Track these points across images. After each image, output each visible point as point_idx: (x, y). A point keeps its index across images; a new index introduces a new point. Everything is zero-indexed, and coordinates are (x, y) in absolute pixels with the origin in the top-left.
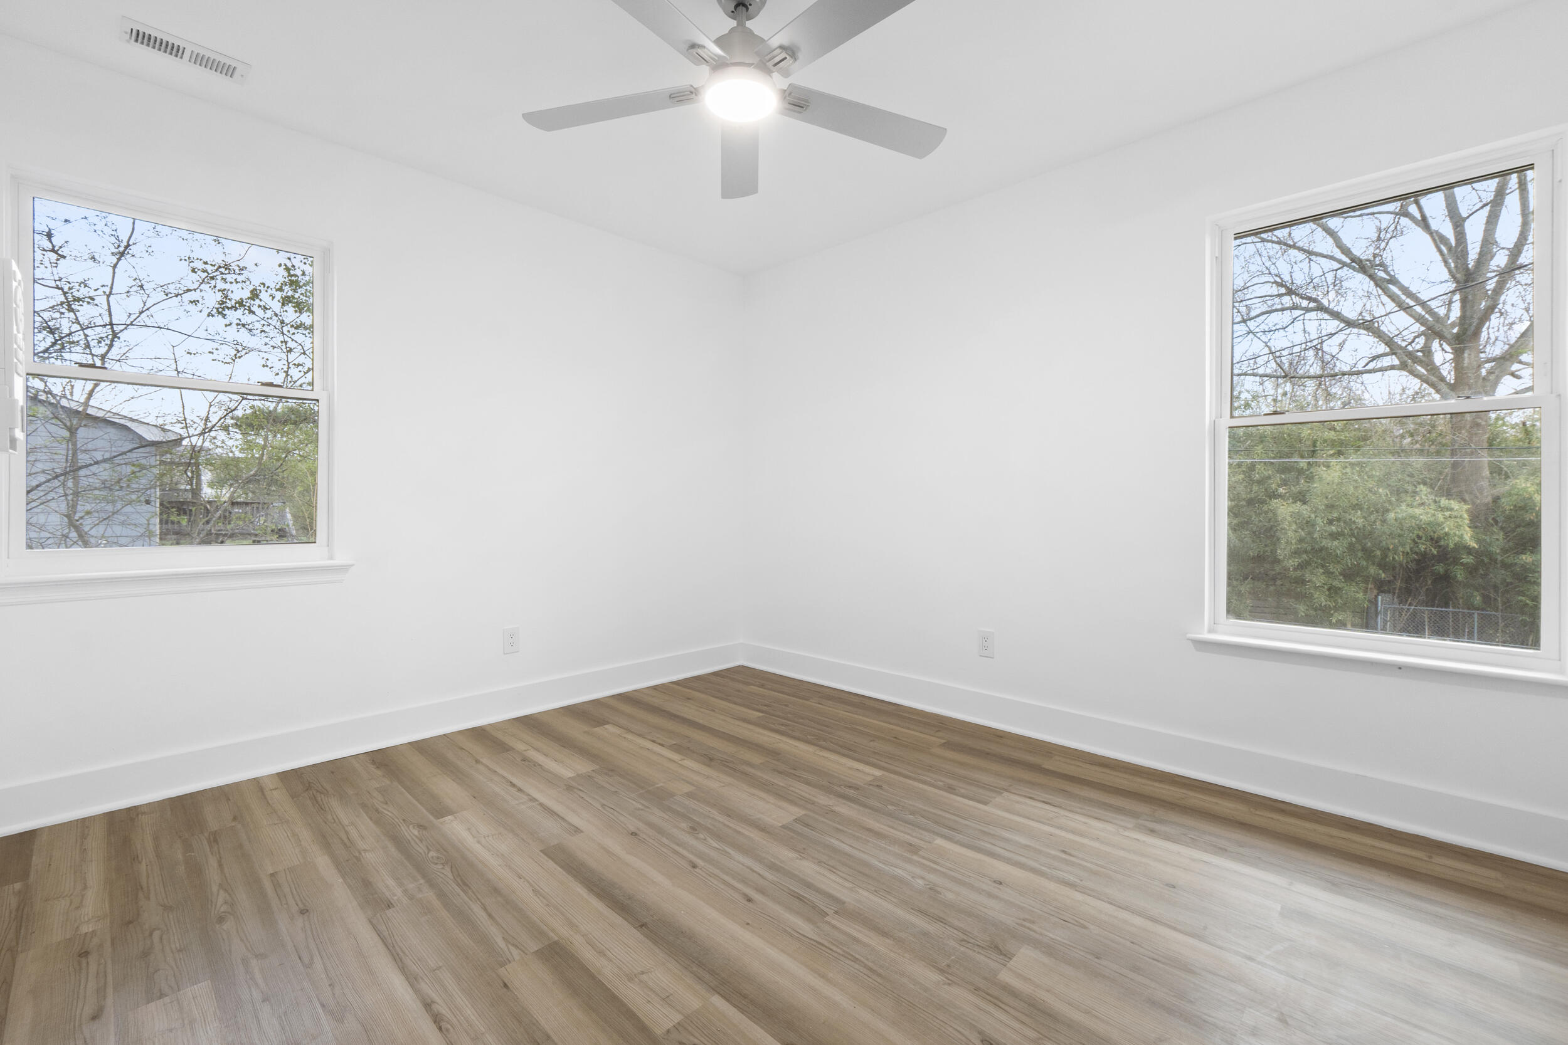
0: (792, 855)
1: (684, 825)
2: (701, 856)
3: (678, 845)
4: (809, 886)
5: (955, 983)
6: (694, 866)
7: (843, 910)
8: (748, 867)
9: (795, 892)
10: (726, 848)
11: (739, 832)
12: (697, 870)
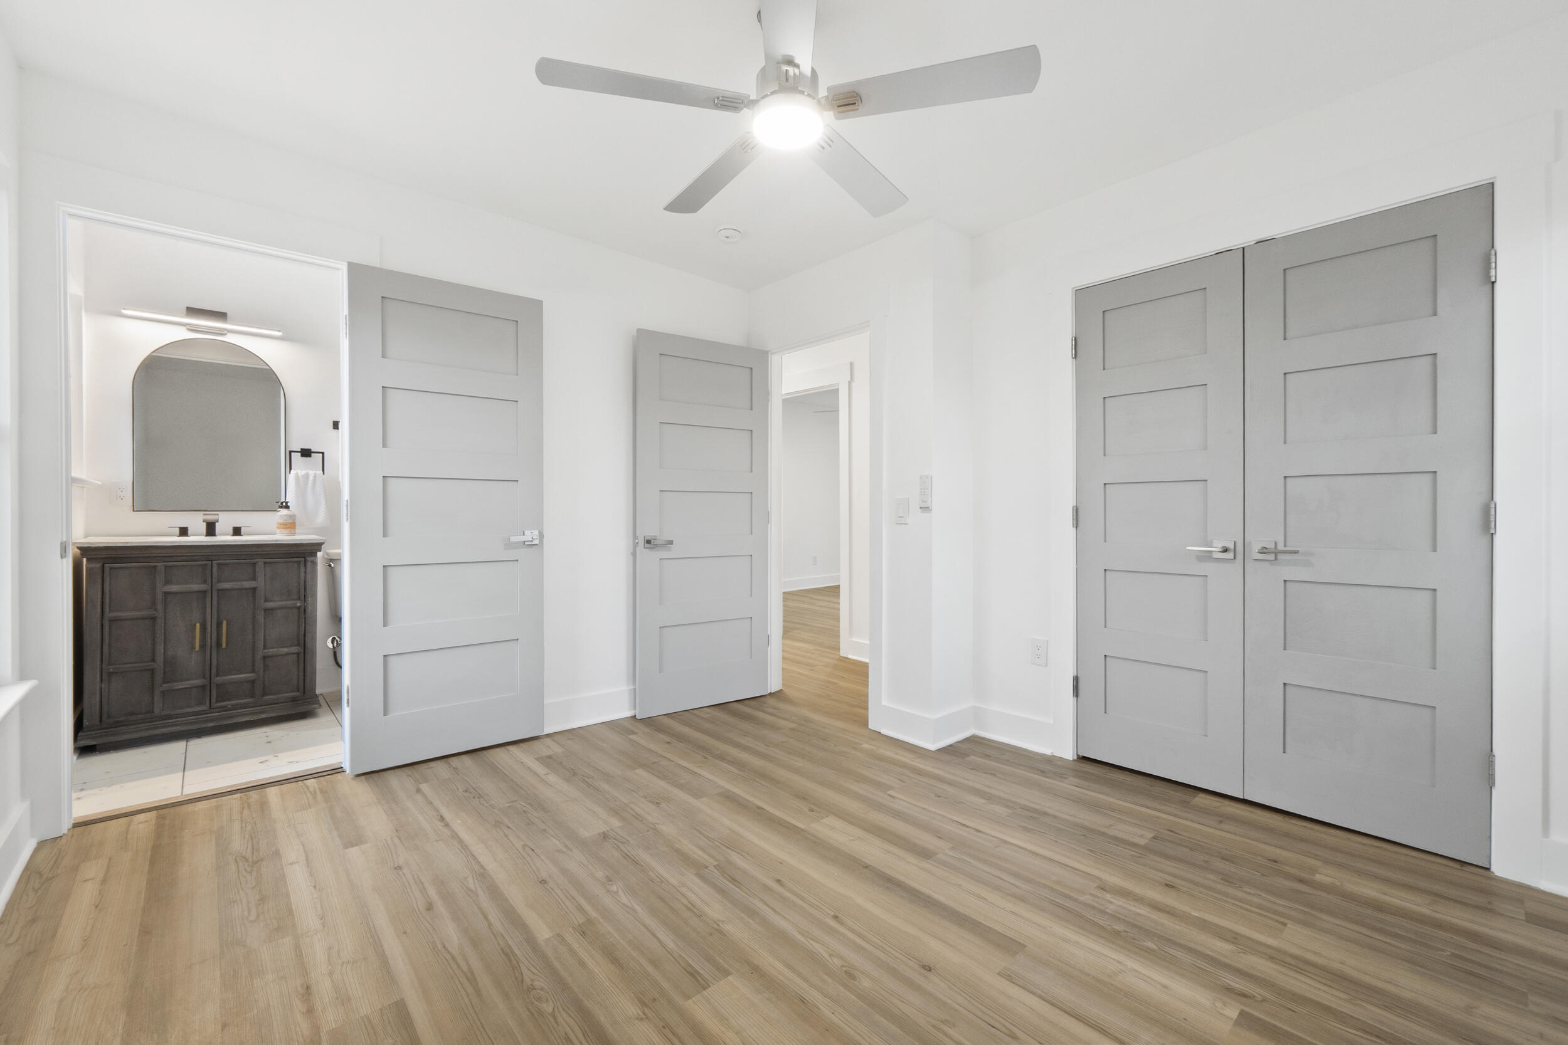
0: (728, 928)
1: (866, 983)
2: (831, 931)
3: (863, 948)
4: (721, 891)
5: (652, 824)
6: (836, 917)
7: (699, 869)
8: (779, 914)
9: (735, 885)
10: (802, 939)
11: (789, 966)
12: (832, 913)
